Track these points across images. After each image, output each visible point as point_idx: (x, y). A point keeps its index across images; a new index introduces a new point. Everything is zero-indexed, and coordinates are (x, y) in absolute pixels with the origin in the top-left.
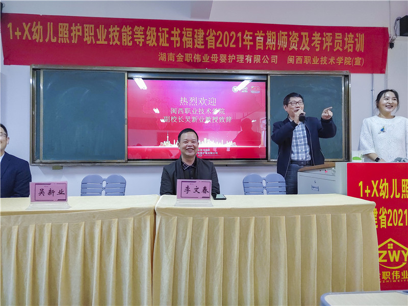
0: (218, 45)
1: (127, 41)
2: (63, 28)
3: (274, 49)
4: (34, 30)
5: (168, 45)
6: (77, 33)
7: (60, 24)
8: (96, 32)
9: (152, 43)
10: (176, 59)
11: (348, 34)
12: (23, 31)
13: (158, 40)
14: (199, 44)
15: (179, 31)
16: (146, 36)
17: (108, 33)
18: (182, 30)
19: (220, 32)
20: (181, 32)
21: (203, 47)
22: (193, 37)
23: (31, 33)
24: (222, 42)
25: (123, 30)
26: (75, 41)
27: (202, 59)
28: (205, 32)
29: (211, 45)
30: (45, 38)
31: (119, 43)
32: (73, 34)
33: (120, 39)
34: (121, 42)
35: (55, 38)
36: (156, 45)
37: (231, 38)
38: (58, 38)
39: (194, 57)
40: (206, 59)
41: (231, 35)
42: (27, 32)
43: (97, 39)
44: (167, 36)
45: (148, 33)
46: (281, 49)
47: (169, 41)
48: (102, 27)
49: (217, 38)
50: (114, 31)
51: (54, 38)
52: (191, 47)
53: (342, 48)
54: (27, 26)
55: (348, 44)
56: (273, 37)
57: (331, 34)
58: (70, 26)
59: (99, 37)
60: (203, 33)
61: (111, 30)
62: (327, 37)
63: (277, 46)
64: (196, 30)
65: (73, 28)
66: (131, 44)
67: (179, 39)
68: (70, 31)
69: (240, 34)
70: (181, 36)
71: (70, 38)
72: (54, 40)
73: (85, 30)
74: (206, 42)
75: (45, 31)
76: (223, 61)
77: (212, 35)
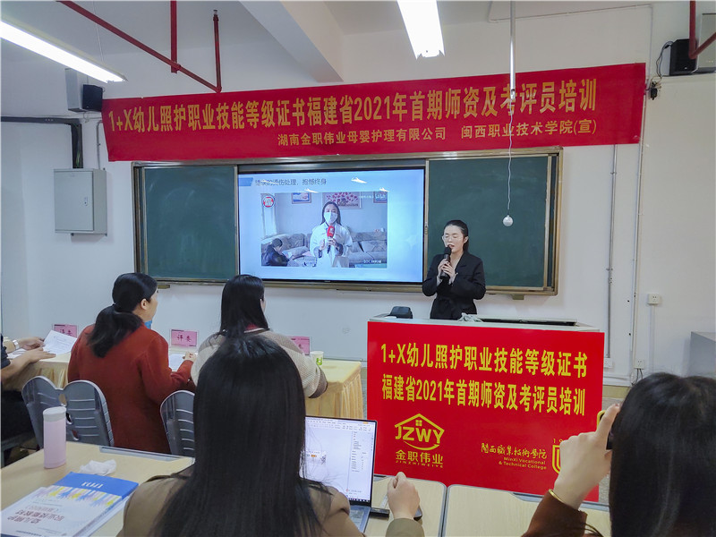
0: (357, 118)
1: (238, 123)
2: (165, 112)
3: (440, 118)
4: (135, 118)
5: (289, 124)
6: (181, 118)
7: (162, 107)
8: (201, 114)
9: (268, 122)
10: (301, 141)
11: (567, 82)
12: (124, 120)
13: (276, 118)
14: (330, 119)
15: (303, 103)
16: (261, 113)
17: (216, 114)
18: (307, 101)
19: (359, 99)
20: (306, 104)
21: (336, 122)
22: (322, 110)
24: (361, 114)
25: (233, 109)
26: (178, 128)
27: (336, 140)
28: (338, 101)
29: (347, 119)
30: (147, 126)
31: (229, 127)
32: (176, 120)
33: (230, 121)
34: (231, 126)
35: (158, 125)
36: (274, 125)
37: (376, 106)
38: (160, 125)
39: (325, 137)
40: (341, 138)
41: (375, 102)
42: (128, 121)
43: (203, 123)
44: (287, 111)
45: (263, 110)
46: (451, 116)
47: (290, 117)
48: (208, 106)
49: (354, 108)
50: (222, 111)
51: (156, 126)
52: (320, 123)
53: (556, 106)
54: (128, 114)
55: (565, 99)
56: (438, 100)
57: (535, 85)
58: (173, 108)
59: (206, 120)
60: (336, 103)
61: (218, 110)
62: (527, 91)
63: (444, 113)
64: (325, 100)
65: (176, 111)
66: (242, 127)
67: (302, 114)
68: (173, 116)
69: (387, 100)
70: (306, 109)
71: (174, 124)
72: (156, 129)
73: (190, 112)
74: (339, 116)
75: (146, 118)
76: (365, 140)
77: (347, 103)
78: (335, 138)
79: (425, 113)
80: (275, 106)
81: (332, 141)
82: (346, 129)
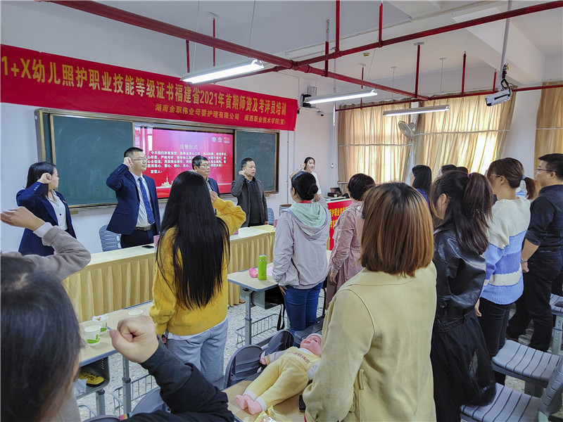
0: (201, 102)
1: (129, 90)
2: (67, 70)
3: (237, 109)
4: (34, 68)
5: (164, 98)
6: (83, 78)
7: (64, 66)
8: (101, 79)
9: (151, 95)
10: (169, 110)
11: (279, 102)
12: (21, 67)
13: (156, 93)
14: (187, 100)
16: (146, 87)
17: (113, 81)
18: (175, 86)
20: (174, 88)
21: (190, 102)
22: (183, 93)
23: (32, 72)
24: (203, 100)
25: (126, 80)
26: (80, 85)
28: (192, 89)
29: (196, 101)
30: (47, 78)
31: (122, 92)
32: (77, 78)
33: (124, 88)
34: (124, 92)
35: (59, 80)
36: (154, 96)
37: (210, 97)
38: (62, 80)
39: (183, 110)
40: (192, 112)
41: (210, 95)
42: (26, 70)
43: (102, 86)
44: (163, 89)
45: (148, 85)
46: (242, 109)
47: (165, 94)
48: (106, 74)
49: (200, 96)
50: (118, 80)
51: (57, 80)
52: (181, 101)
53: (275, 112)
54: (26, 63)
55: (278, 109)
56: (237, 100)
57: (269, 101)
58: (75, 69)
59: (104, 84)
60: (191, 91)
61: (115, 78)
62: (267, 104)
63: (239, 107)
65: (77, 72)
66: (132, 94)
67: (172, 93)
68: (75, 75)
69: (216, 95)
70: (174, 91)
71: (76, 82)
72: (57, 82)
73: (91, 75)
74: (192, 99)
75: (47, 71)
76: (204, 115)
77: (197, 93)
78: (188, 111)
79: (232, 106)
80: (156, 85)
81: (186, 112)
82: (195, 106)
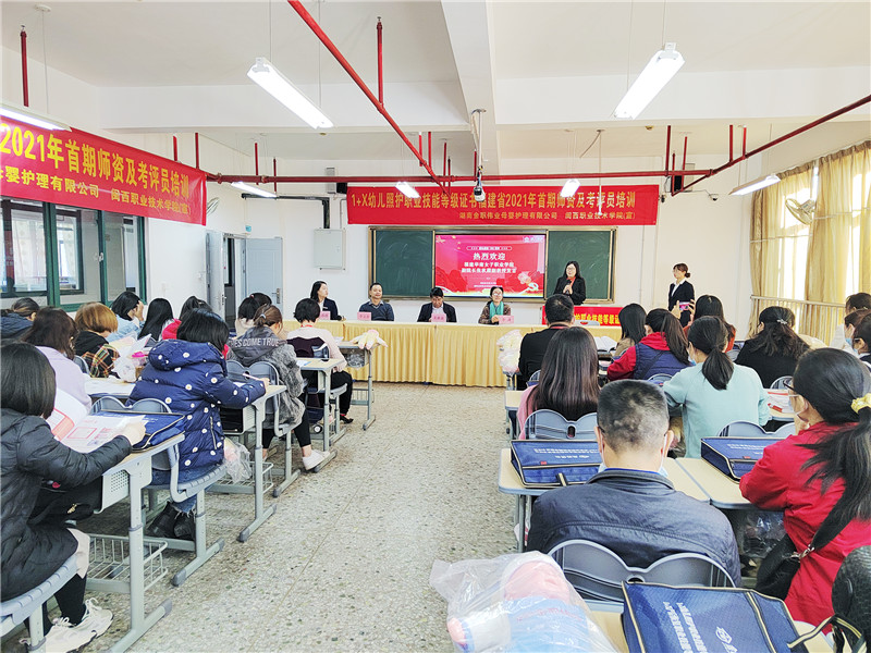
0: (507, 205)
1: (436, 204)
3: (554, 207)
4: (369, 199)
5: (467, 206)
6: (400, 200)
7: (388, 194)
9: (454, 205)
10: (473, 217)
11: (620, 192)
12: (362, 200)
13: (459, 204)
14: (491, 205)
16: (450, 200)
17: (422, 199)
19: (509, 195)
21: (495, 207)
22: (487, 199)
23: (368, 202)
24: (510, 203)
25: (433, 197)
26: (398, 206)
28: (497, 195)
29: (501, 205)
30: (377, 204)
31: (429, 206)
32: (396, 201)
33: (431, 204)
34: (431, 206)
36: (458, 207)
37: (518, 199)
38: (386, 204)
39: (488, 215)
40: (497, 216)
41: (518, 197)
42: (365, 201)
43: (414, 204)
44: (466, 199)
45: (452, 198)
47: (467, 203)
49: (506, 199)
51: (383, 205)
52: (485, 207)
53: (615, 204)
54: (365, 196)
55: (619, 201)
56: (553, 198)
57: (604, 193)
59: (416, 202)
60: (495, 196)
61: (424, 197)
63: (556, 205)
64: (489, 194)
65: (397, 196)
66: (438, 207)
67: (475, 201)
68: (395, 199)
69: (525, 196)
71: (395, 204)
74: (497, 203)
75: (377, 199)
76: (511, 217)
77: (502, 196)
78: (494, 215)
79: (546, 205)
80: (459, 196)
81: (491, 217)
82: (499, 210)
